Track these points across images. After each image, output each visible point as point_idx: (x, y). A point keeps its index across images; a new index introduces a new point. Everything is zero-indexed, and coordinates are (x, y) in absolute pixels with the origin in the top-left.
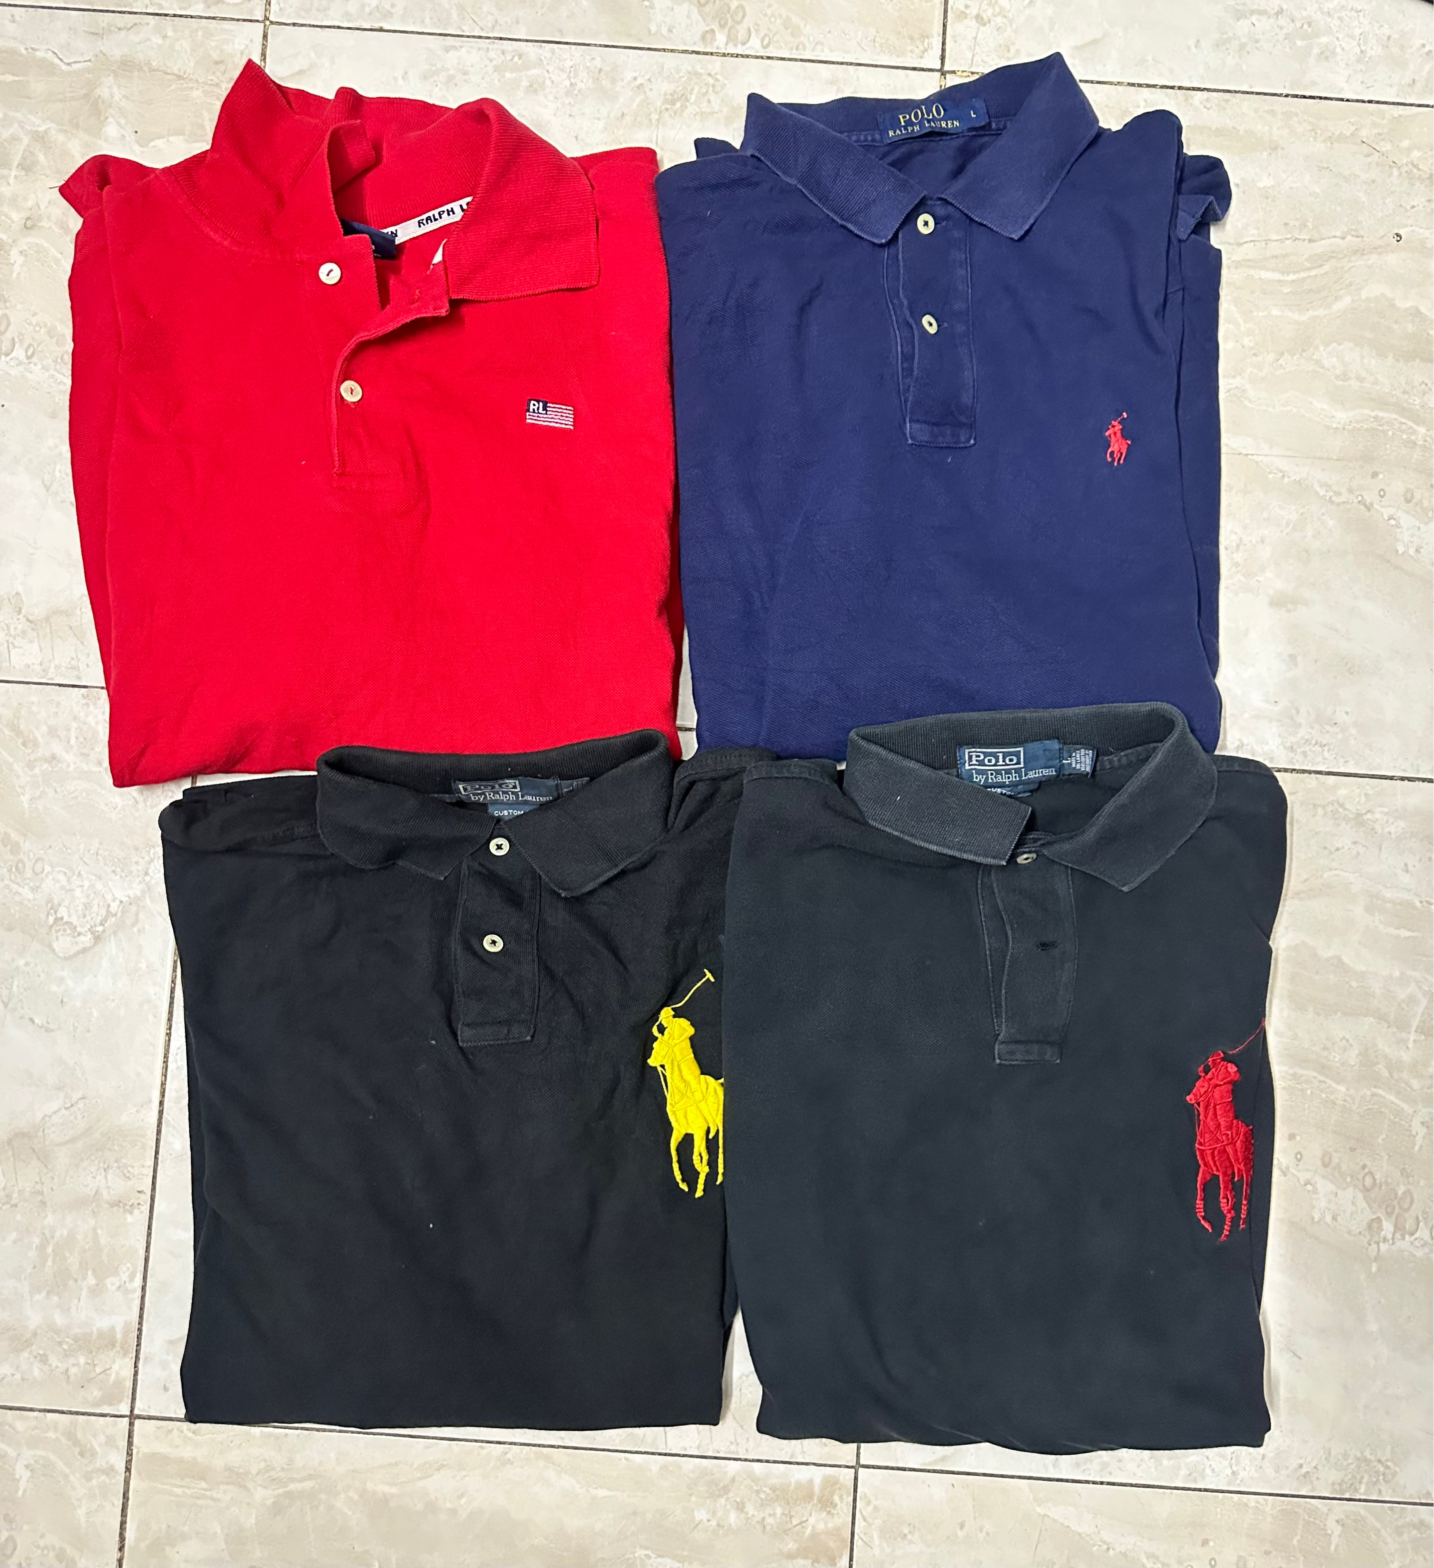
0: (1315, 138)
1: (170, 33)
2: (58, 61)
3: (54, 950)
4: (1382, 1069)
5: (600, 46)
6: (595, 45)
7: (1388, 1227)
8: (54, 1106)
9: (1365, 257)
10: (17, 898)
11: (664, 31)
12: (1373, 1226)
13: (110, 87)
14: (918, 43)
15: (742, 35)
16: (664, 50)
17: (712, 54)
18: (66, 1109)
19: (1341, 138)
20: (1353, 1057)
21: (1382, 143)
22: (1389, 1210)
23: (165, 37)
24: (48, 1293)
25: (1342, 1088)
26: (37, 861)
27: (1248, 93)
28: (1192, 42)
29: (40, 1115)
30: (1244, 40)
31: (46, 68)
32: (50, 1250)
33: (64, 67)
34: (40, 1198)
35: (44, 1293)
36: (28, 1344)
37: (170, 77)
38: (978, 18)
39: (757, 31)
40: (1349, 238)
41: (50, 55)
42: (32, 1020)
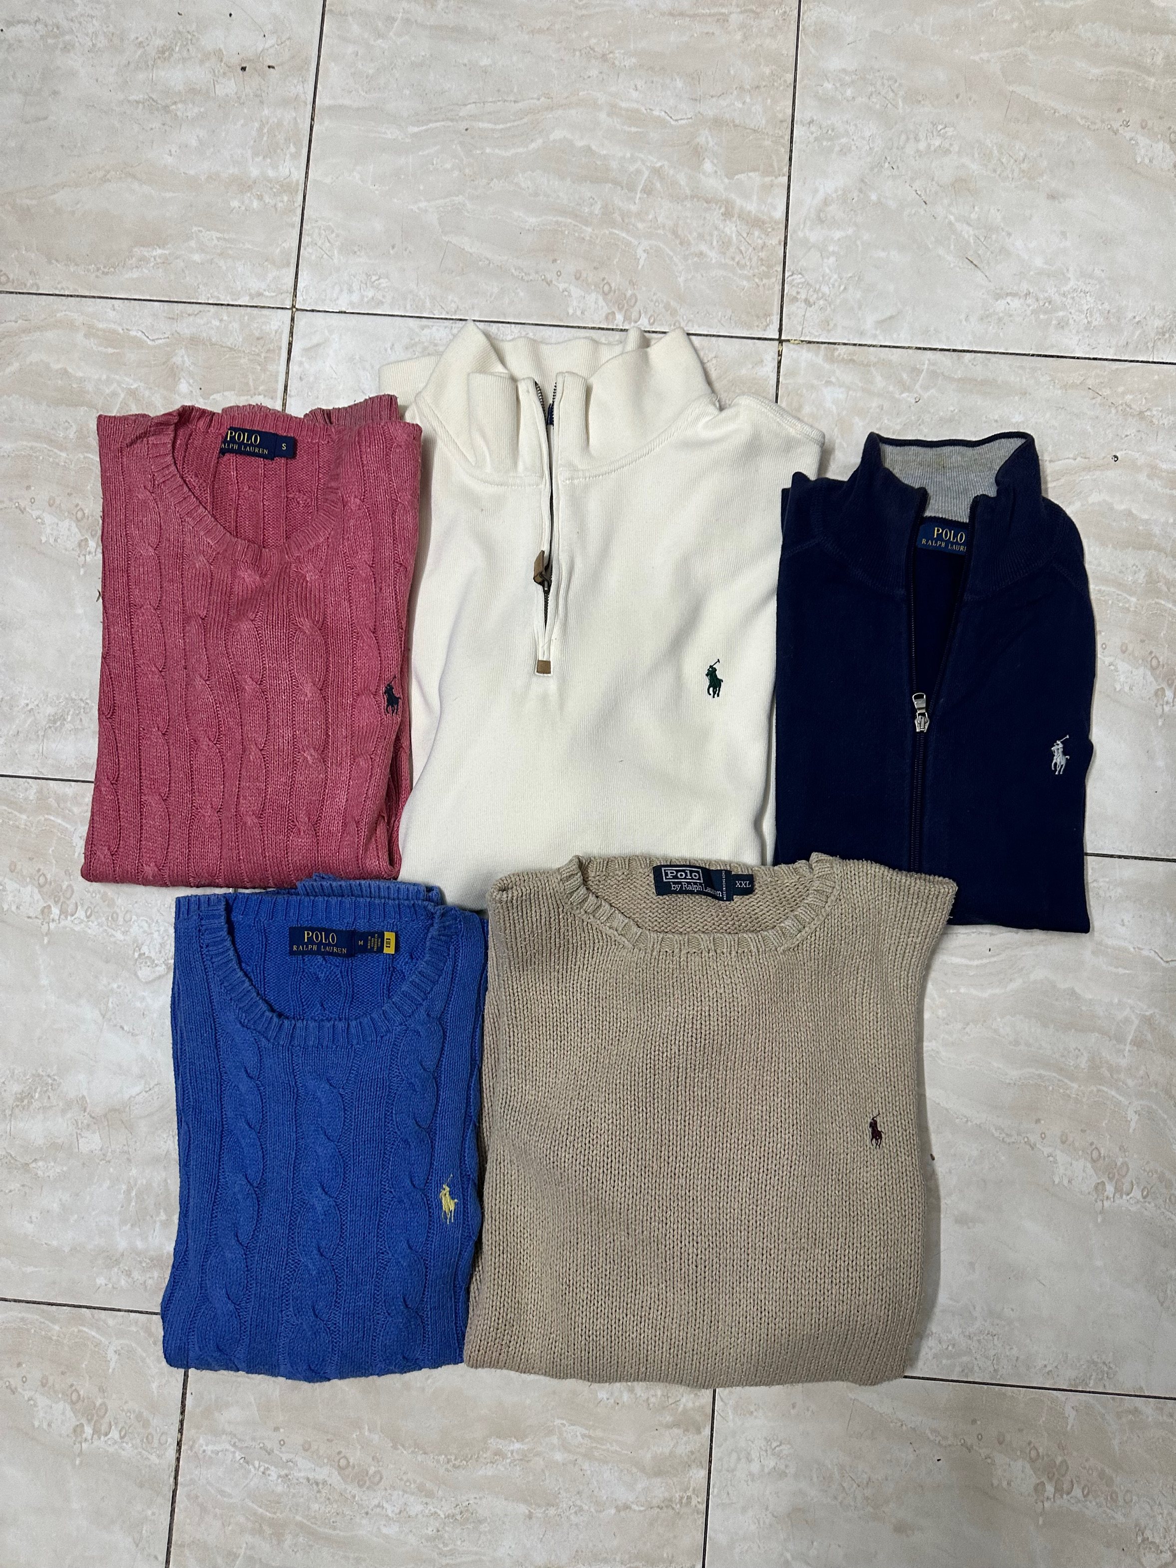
0: (1054, 386)
1: (225, 318)
2: (145, 338)
3: (137, 977)
4: (1105, 1071)
5: (532, 324)
6: (529, 324)
7: (1110, 1189)
8: (137, 1089)
9: (1091, 473)
10: (112, 939)
11: (579, 313)
12: (1099, 1187)
13: (182, 357)
14: (763, 320)
15: (634, 315)
16: (579, 327)
17: (613, 329)
18: (146, 1092)
19: (1074, 386)
20: (1083, 1062)
21: (1104, 390)
22: (1111, 1176)
23: (221, 320)
24: (132, 1225)
25: (1075, 1085)
26: (127, 912)
27: (1004, 353)
28: (963, 317)
29: (126, 1096)
30: (1001, 315)
31: (138, 344)
32: (133, 1194)
33: (150, 343)
34: (127, 1156)
35: (129, 1226)
36: (117, 1262)
37: (225, 349)
38: (806, 301)
39: (646, 313)
40: (1079, 459)
41: (139, 334)
42: (122, 1028)
